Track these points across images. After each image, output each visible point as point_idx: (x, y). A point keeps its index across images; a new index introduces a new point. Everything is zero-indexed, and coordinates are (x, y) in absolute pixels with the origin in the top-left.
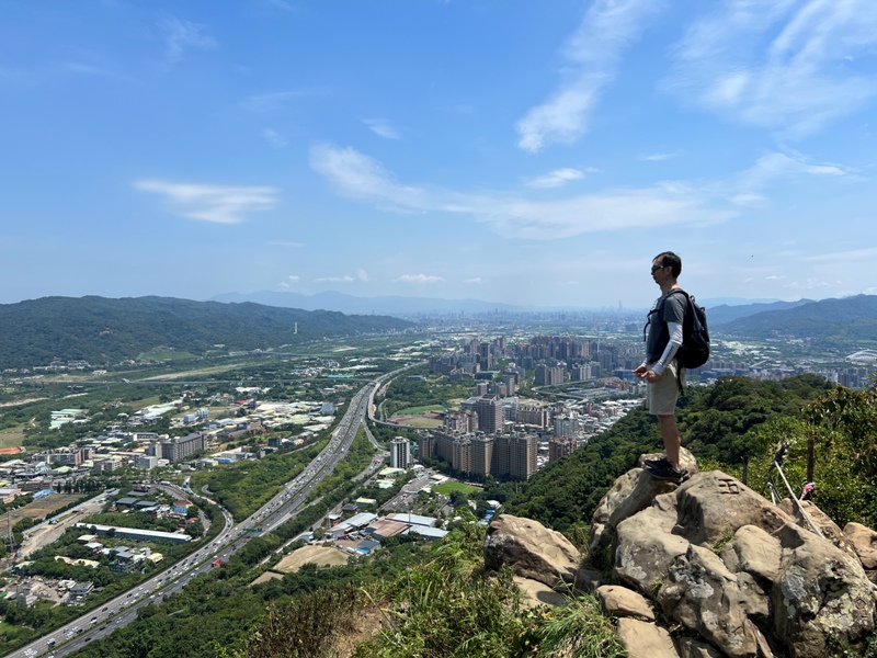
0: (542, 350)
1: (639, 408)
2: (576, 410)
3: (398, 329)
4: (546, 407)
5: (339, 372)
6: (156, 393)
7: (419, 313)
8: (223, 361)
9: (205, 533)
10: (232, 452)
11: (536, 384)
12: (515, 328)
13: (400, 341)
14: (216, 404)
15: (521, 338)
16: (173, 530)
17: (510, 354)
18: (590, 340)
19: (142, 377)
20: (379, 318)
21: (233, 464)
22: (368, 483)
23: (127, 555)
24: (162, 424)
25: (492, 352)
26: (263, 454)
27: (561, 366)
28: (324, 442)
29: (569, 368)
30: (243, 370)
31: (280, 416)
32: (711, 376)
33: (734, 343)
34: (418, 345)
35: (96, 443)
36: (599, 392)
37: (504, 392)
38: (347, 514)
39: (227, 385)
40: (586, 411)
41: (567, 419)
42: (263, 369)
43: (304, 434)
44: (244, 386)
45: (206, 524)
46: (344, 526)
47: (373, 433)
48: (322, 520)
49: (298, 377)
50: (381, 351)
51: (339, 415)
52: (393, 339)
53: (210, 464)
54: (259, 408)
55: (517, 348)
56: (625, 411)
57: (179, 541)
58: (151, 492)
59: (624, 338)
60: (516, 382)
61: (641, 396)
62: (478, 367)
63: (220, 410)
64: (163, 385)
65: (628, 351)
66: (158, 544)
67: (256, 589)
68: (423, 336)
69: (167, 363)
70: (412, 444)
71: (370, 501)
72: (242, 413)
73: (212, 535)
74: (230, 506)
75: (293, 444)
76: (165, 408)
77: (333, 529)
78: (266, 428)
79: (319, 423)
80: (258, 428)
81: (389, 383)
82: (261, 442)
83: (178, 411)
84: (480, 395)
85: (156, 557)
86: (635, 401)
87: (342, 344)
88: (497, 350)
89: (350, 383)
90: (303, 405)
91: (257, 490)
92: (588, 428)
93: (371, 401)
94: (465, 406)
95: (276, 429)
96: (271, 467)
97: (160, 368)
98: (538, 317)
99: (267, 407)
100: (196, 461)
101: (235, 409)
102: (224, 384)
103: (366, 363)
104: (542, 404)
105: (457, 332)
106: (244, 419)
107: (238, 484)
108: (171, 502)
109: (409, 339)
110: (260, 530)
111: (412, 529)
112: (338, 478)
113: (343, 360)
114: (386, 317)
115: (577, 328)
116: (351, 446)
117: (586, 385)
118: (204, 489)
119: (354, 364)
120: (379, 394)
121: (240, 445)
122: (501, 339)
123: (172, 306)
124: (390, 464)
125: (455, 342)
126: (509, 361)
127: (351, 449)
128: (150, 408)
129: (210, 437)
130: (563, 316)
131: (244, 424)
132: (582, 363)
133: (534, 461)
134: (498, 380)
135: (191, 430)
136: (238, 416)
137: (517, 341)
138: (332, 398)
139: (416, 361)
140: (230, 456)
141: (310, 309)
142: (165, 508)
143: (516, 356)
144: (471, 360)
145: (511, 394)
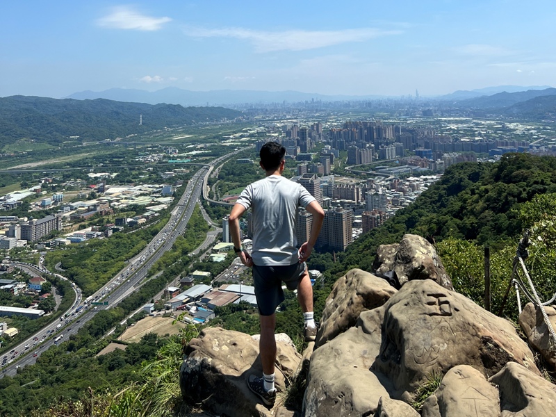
0: (352, 133)
1: (438, 183)
2: (384, 186)
3: (229, 118)
4: (358, 184)
5: (178, 157)
6: (18, 181)
7: (247, 104)
8: (77, 151)
9: (56, 308)
10: (83, 231)
11: (349, 164)
12: (329, 115)
13: (230, 128)
14: (70, 189)
15: (334, 123)
16: (27, 306)
17: (325, 138)
18: (393, 124)
19: (6, 166)
20: (212, 109)
21: (84, 242)
22: (203, 257)
24: (22, 208)
25: (310, 136)
26: (110, 233)
27: (370, 147)
28: (164, 220)
29: (377, 148)
30: (94, 158)
31: (126, 198)
32: (498, 153)
33: (515, 124)
34: (246, 131)
36: (403, 169)
37: (321, 171)
38: (185, 286)
39: (80, 172)
40: (393, 186)
41: (376, 194)
42: (112, 156)
43: (146, 214)
44: (95, 172)
45: (58, 299)
46: (182, 297)
47: (207, 212)
48: (162, 292)
49: (141, 163)
50: (214, 138)
51: (177, 196)
52: (225, 126)
53: (63, 243)
54: (108, 191)
55: (331, 132)
56: (426, 186)
57: (33, 316)
58: (10, 271)
59: (422, 122)
60: (331, 162)
61: (439, 172)
62: (299, 150)
63: (74, 194)
64: (24, 173)
65: (426, 133)
66: (14, 319)
67: (101, 360)
68: (251, 123)
69: (29, 153)
70: (242, 221)
71: (205, 274)
72: (92, 196)
73: (63, 309)
74: (80, 281)
75: (136, 223)
76: (25, 193)
77: (173, 301)
78: (114, 209)
79: (159, 203)
80: (107, 210)
81: (221, 166)
82: (108, 222)
83: (37, 195)
84: (300, 174)
85: (12, 331)
86: (434, 177)
87: (180, 133)
88: (314, 134)
89: (187, 167)
90: (146, 187)
91: (105, 266)
92: (395, 202)
93: (206, 183)
95: (122, 210)
96: (118, 245)
97: (23, 158)
98: (348, 105)
99: (115, 190)
100: (51, 241)
101: (86, 193)
102: (77, 171)
103: (201, 148)
104: (354, 181)
105: (279, 120)
106: (94, 202)
107: (88, 261)
108: (27, 279)
109: (239, 126)
110: (106, 304)
111: (242, 299)
112: (176, 253)
113: (181, 147)
114: (219, 108)
115: (382, 114)
116: (188, 224)
117: (391, 164)
118: (57, 266)
119: (191, 150)
120: (212, 176)
121: (90, 225)
122: (317, 125)
123: (35, 104)
124: (222, 240)
125: (278, 128)
126: (325, 143)
127: (188, 227)
128: (12, 194)
129: (64, 218)
130: (369, 104)
131: (95, 206)
132: (387, 144)
133: (350, 233)
134: (316, 161)
135: (47, 213)
136: (89, 199)
137: (331, 126)
138: (171, 181)
139: (245, 146)
140: (81, 235)
141: (154, 102)
142: (21, 286)
143: (331, 139)
144: (293, 144)
145: (327, 173)
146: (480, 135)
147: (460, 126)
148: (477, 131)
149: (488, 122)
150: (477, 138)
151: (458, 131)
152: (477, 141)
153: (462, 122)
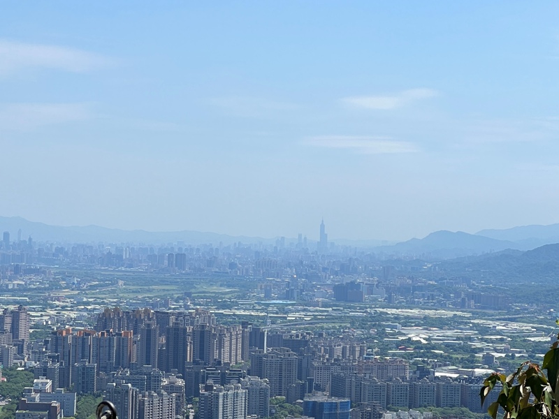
0: (122, 343)
12: (55, 286)
17: (38, 355)
18: (244, 322)
55: (57, 339)
59: (330, 319)
65: (338, 351)
98: (113, 258)
115: (215, 289)
122: (15, 316)
130: (179, 259)
137: (57, 320)
143: (54, 359)
146: (488, 361)
147: (436, 333)
148: (481, 350)
149: (515, 326)
150: (479, 371)
151: (426, 349)
152: (480, 378)
153: (441, 323)
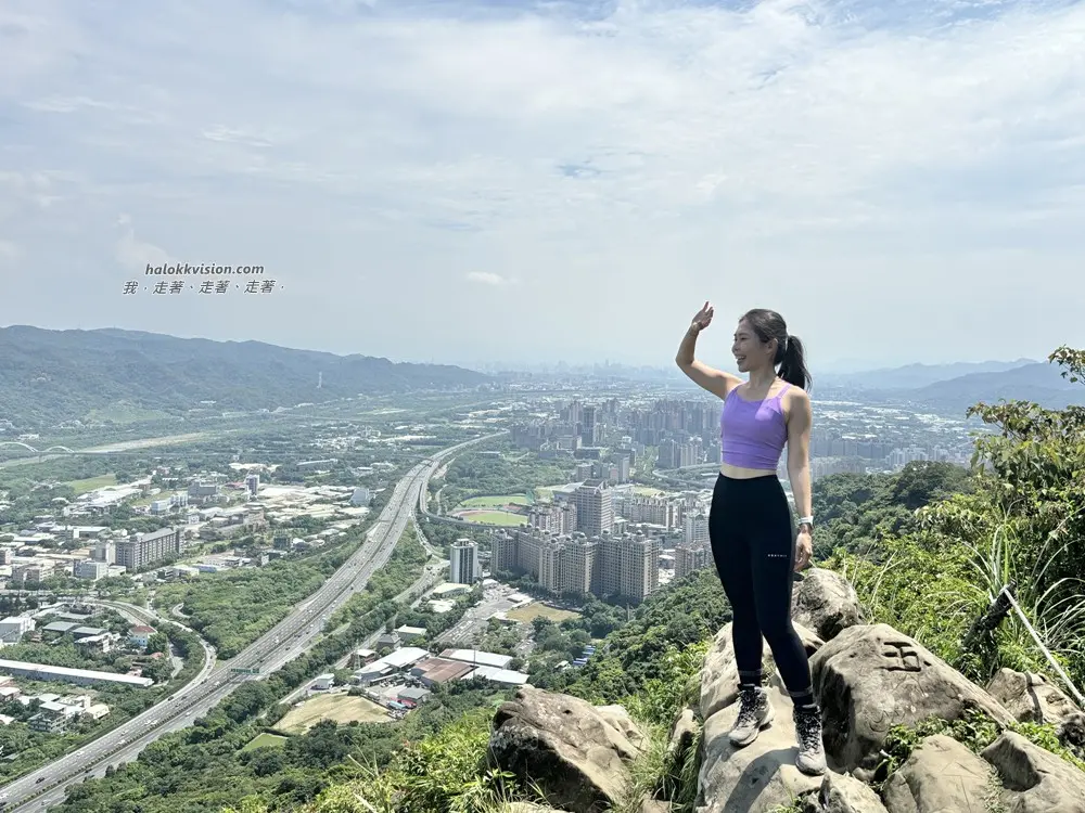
0: (668, 417)
3: (468, 385)
4: (672, 499)
5: (380, 443)
6: (112, 470)
8: (212, 425)
9: (174, 675)
10: (221, 557)
11: (660, 467)
12: (632, 387)
13: (469, 401)
15: (639, 402)
16: (125, 671)
17: (624, 424)
20: (440, 368)
21: (223, 573)
22: (416, 604)
23: (56, 707)
24: (118, 515)
25: (599, 420)
26: (265, 560)
27: (695, 442)
28: (355, 544)
29: (706, 445)
30: (241, 438)
31: (291, 507)
34: (495, 407)
35: (19, 540)
37: (614, 477)
38: (382, 650)
39: (217, 460)
41: (701, 518)
42: (270, 437)
43: (325, 533)
44: (241, 460)
45: (178, 663)
46: (379, 666)
47: (426, 533)
48: (349, 657)
49: (319, 450)
50: (443, 415)
51: (376, 505)
52: (460, 398)
53: (186, 573)
54: (263, 493)
55: (634, 416)
57: (135, 687)
58: (96, 614)
60: (632, 463)
62: (579, 442)
64: (122, 459)
66: (104, 691)
67: (245, 759)
68: (504, 394)
69: (130, 426)
70: (481, 550)
71: (421, 631)
72: (236, 500)
73: (184, 679)
74: (213, 635)
75: (309, 546)
76: (125, 490)
77: (363, 671)
78: (272, 522)
79: (348, 517)
80: (260, 523)
81: (451, 462)
82: (262, 543)
83: (143, 495)
84: (580, 480)
85: (100, 710)
87: (385, 405)
88: (606, 418)
89: (395, 460)
90: (326, 490)
91: (255, 611)
93: (425, 487)
94: (559, 496)
95: (285, 525)
96: (276, 579)
97: (119, 433)
99: (275, 492)
100: (166, 569)
101: (226, 494)
102: (212, 459)
103: (419, 432)
104: (666, 494)
105: (550, 393)
106: (240, 509)
108: (124, 628)
109: (483, 399)
110: (257, 671)
111: (477, 672)
112: (372, 597)
113: (386, 427)
114: (450, 366)
116: (394, 552)
118: (176, 611)
119: (403, 433)
120: (436, 477)
121: (232, 546)
122: (613, 403)
123: (142, 344)
124: (449, 579)
125: (548, 404)
126: (623, 433)
127: (394, 556)
128: (101, 491)
129: (189, 535)
131: (240, 516)
133: (654, 575)
134: (606, 460)
135: (161, 524)
136: (231, 504)
137: (634, 405)
138: (365, 481)
139: (492, 431)
140: (218, 562)
143: (633, 426)
144: (570, 431)
145: (624, 480)
146: (873, 430)
147: (842, 414)
148: (869, 424)
149: (889, 411)
150: (868, 436)
151: (837, 423)
152: (868, 440)
153: (844, 408)
